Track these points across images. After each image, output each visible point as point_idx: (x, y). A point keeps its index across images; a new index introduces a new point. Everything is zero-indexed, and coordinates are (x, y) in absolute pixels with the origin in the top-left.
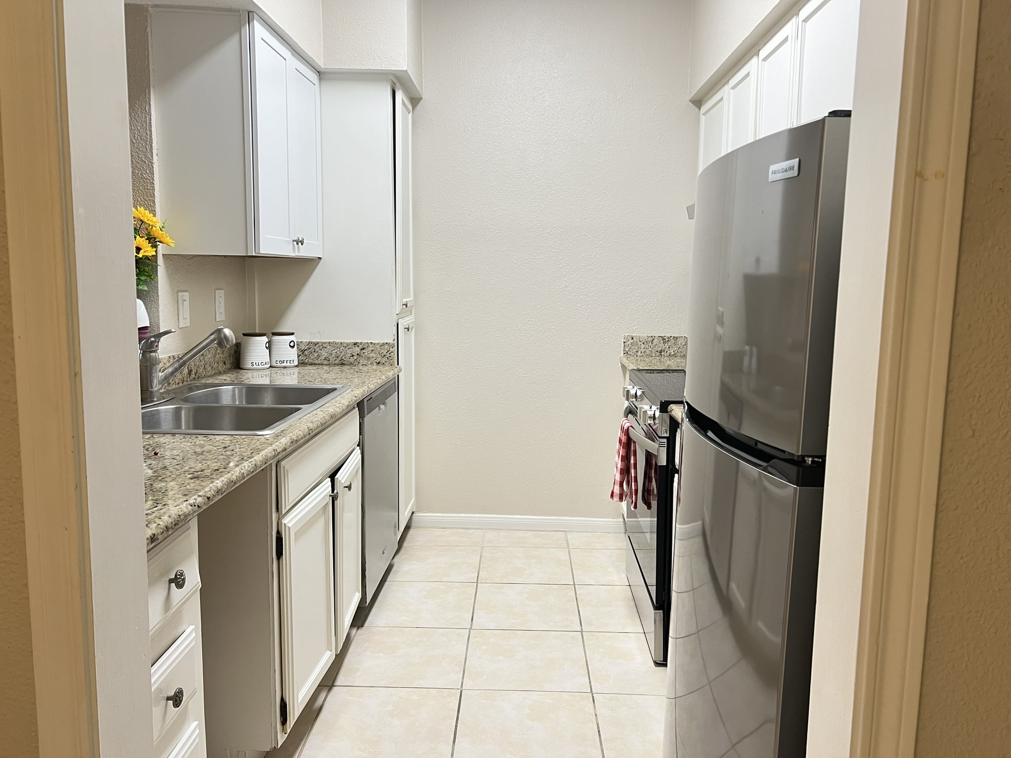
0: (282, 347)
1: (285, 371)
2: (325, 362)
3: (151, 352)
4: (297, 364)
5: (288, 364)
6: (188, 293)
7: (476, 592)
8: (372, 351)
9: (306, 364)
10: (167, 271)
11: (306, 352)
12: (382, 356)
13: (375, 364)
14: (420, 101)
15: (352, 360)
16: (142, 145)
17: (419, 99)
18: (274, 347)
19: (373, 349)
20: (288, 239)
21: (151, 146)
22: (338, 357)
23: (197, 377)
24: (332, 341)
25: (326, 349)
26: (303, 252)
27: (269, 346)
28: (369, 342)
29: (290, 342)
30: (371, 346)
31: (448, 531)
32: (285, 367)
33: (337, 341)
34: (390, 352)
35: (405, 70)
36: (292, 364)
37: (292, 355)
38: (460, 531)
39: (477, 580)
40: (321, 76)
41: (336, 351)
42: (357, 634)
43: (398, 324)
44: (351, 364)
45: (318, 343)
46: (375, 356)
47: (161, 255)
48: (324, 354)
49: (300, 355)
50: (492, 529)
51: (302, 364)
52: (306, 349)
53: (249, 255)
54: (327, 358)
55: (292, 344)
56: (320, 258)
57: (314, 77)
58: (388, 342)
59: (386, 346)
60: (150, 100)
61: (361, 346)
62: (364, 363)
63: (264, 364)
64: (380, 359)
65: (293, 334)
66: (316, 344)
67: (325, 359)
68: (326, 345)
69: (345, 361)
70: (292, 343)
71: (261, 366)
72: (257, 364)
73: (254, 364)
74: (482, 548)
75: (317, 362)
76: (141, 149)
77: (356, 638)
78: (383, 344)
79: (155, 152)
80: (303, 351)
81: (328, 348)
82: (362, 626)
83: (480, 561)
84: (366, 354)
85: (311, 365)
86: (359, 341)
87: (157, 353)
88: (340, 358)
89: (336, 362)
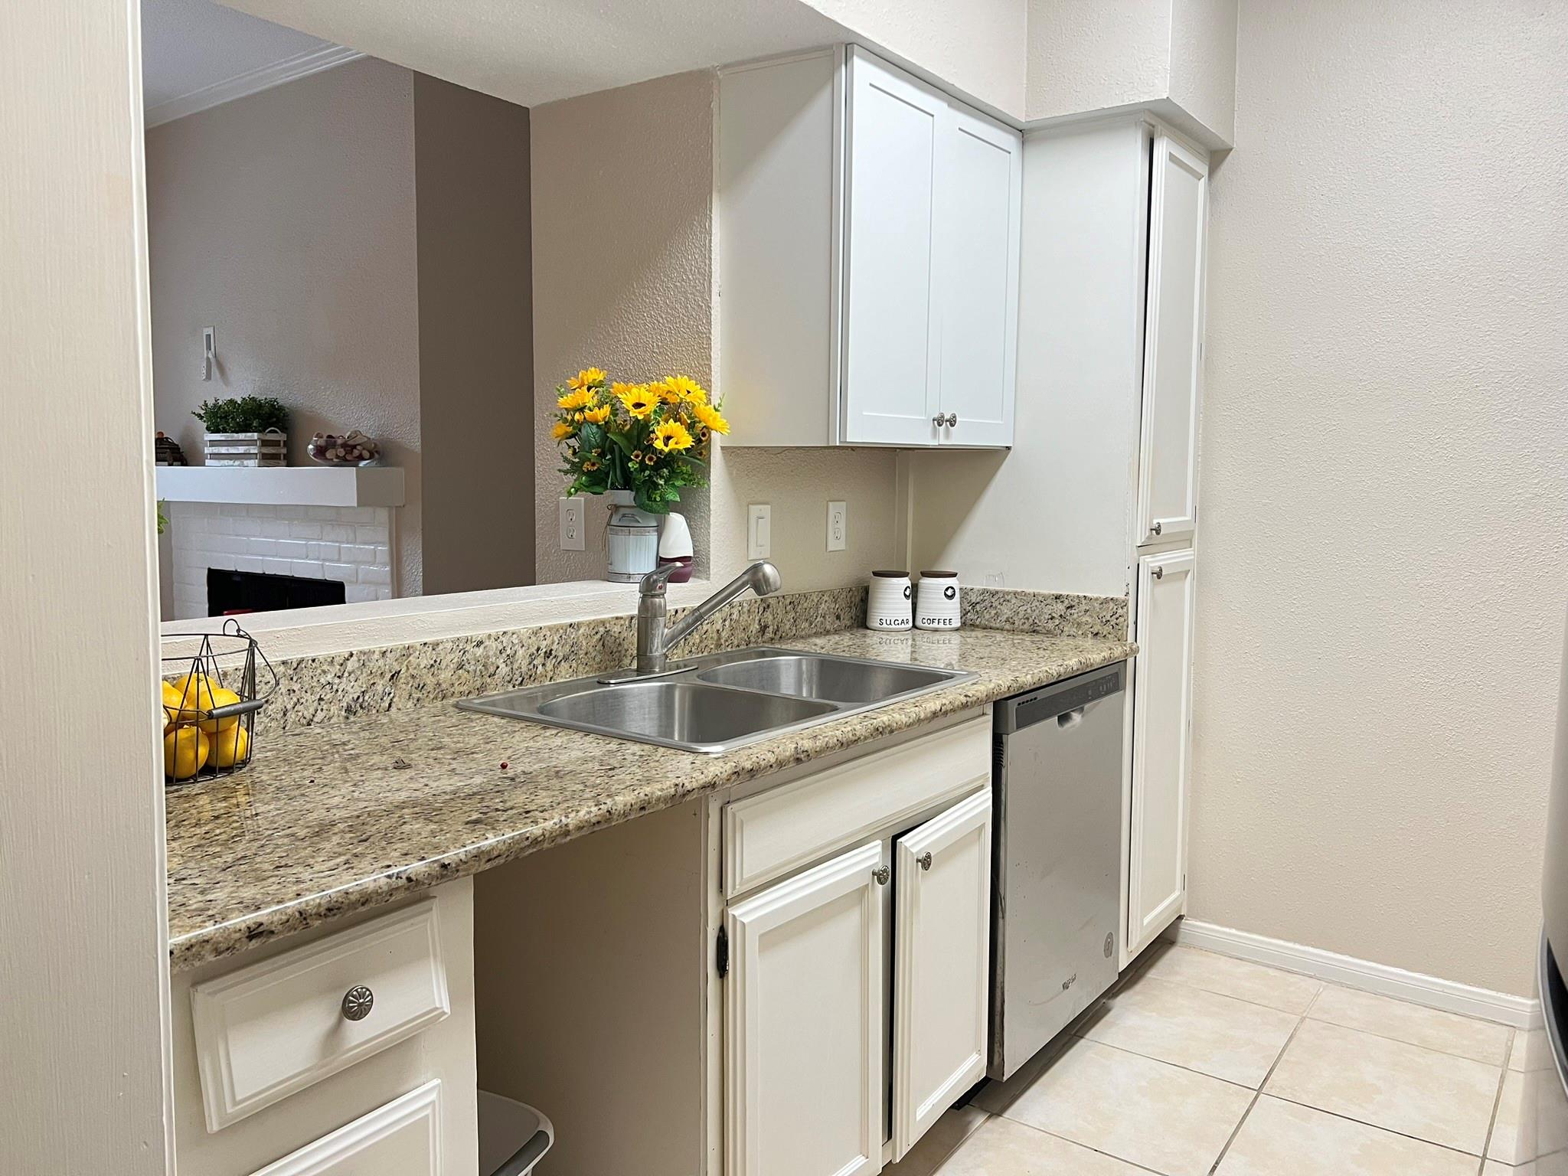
0: (932, 596)
1: (937, 636)
2: (1007, 627)
3: (653, 596)
4: (959, 625)
5: (941, 625)
6: (769, 506)
7: (1248, 1112)
8: (1086, 611)
9: (977, 626)
10: (730, 474)
11: (978, 607)
12: (1102, 622)
13: (1090, 635)
14: (1228, 153)
15: (1051, 625)
16: (700, 282)
17: (1227, 150)
18: (921, 596)
19: (1087, 608)
20: (923, 418)
21: (710, 282)
22: (1028, 619)
23: (778, 637)
24: (1019, 590)
25: (1009, 604)
26: (957, 438)
27: (914, 593)
28: (1081, 594)
29: (947, 589)
30: (1084, 602)
31: (1245, 968)
32: (936, 630)
33: (1027, 591)
34: (1117, 615)
35: (1165, 97)
36: (948, 626)
37: (952, 612)
38: (1272, 972)
39: (1261, 1087)
40: (1025, 137)
41: (1025, 608)
42: (983, 1128)
43: (1138, 565)
44: (1049, 632)
45: (997, 592)
46: (1090, 621)
47: (720, 448)
48: (1006, 611)
49: (969, 611)
50: (1342, 984)
51: (966, 625)
52: (978, 601)
53: (830, 445)
54: (1010, 620)
55: (949, 593)
56: (1008, 448)
57: (1009, 141)
58: (1115, 596)
59: (1111, 605)
60: (711, 211)
61: (1066, 602)
62: (1072, 633)
63: (900, 622)
64: (1100, 628)
65: (954, 575)
66: (994, 594)
67: (1007, 620)
68: (1010, 596)
69: (1038, 626)
70: (950, 591)
71: (894, 626)
72: (888, 623)
73: (884, 621)
74: (1303, 1019)
75: (994, 625)
76: (698, 288)
77: (976, 1135)
78: (1106, 601)
79: (715, 289)
80: (974, 605)
81: (1013, 601)
82: (999, 1114)
83: (1286, 1045)
84: (1075, 616)
85: (984, 629)
86: (1064, 593)
87: (664, 597)
88: (1031, 620)
89: (1026, 627)
